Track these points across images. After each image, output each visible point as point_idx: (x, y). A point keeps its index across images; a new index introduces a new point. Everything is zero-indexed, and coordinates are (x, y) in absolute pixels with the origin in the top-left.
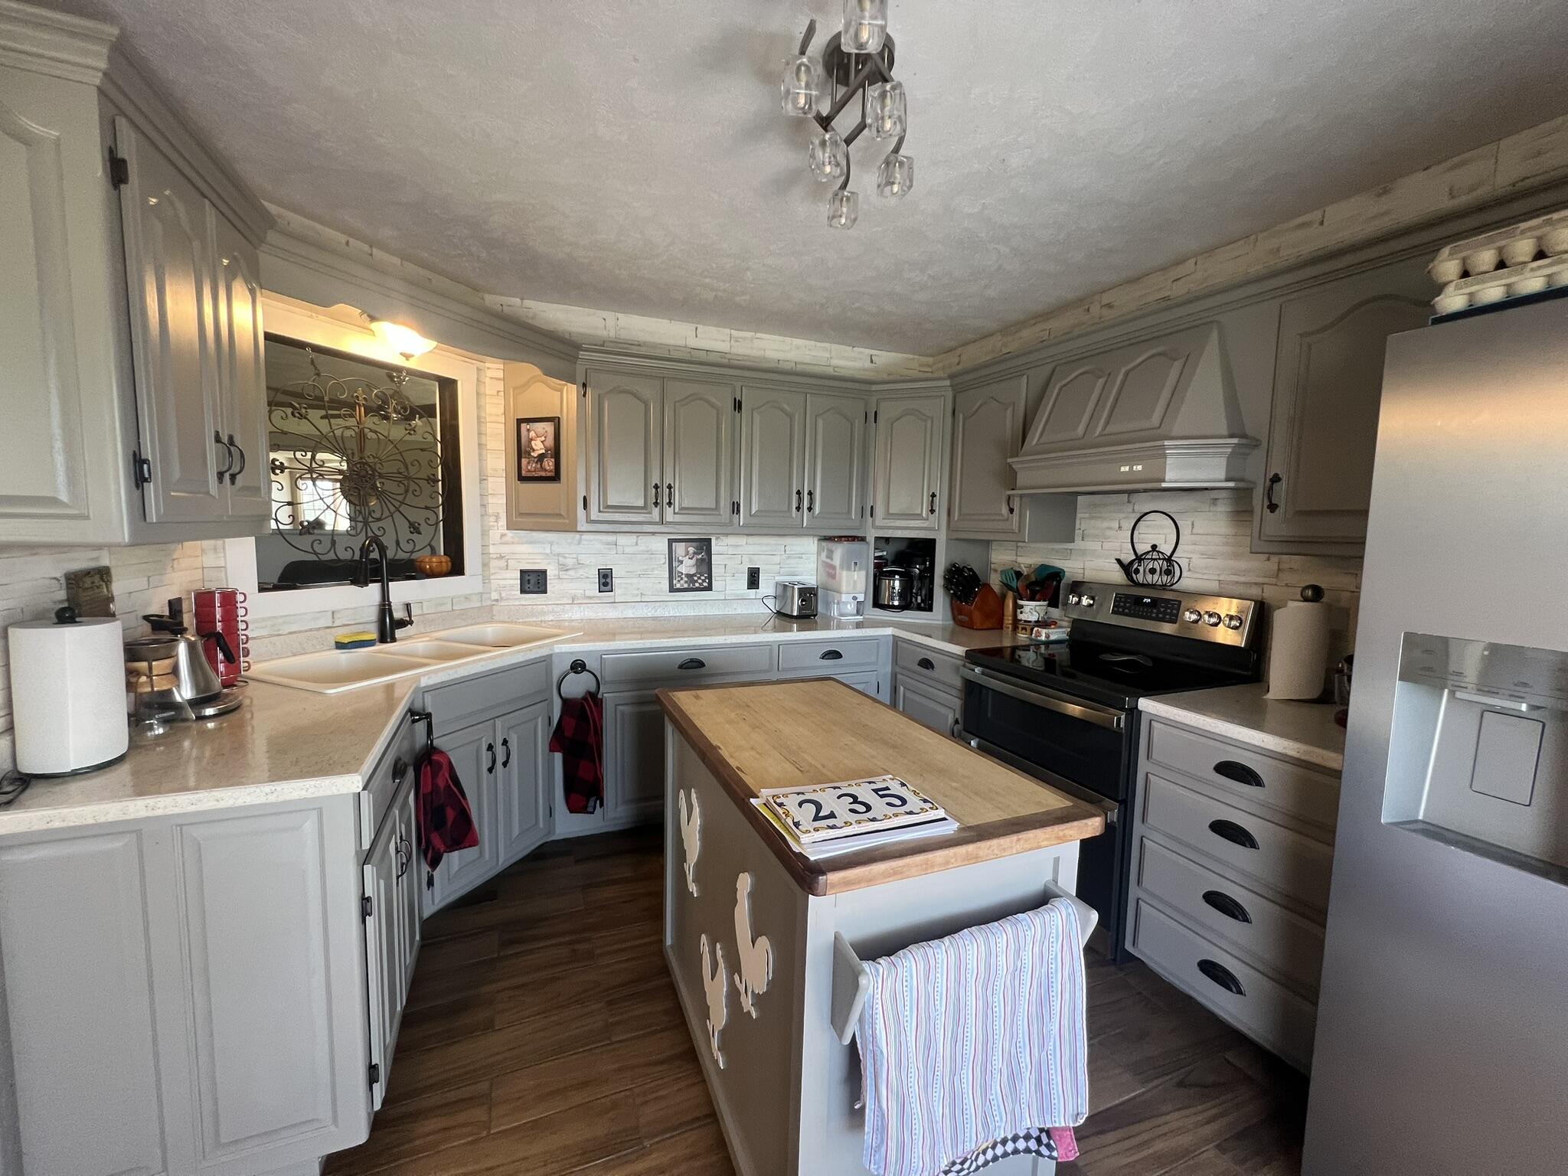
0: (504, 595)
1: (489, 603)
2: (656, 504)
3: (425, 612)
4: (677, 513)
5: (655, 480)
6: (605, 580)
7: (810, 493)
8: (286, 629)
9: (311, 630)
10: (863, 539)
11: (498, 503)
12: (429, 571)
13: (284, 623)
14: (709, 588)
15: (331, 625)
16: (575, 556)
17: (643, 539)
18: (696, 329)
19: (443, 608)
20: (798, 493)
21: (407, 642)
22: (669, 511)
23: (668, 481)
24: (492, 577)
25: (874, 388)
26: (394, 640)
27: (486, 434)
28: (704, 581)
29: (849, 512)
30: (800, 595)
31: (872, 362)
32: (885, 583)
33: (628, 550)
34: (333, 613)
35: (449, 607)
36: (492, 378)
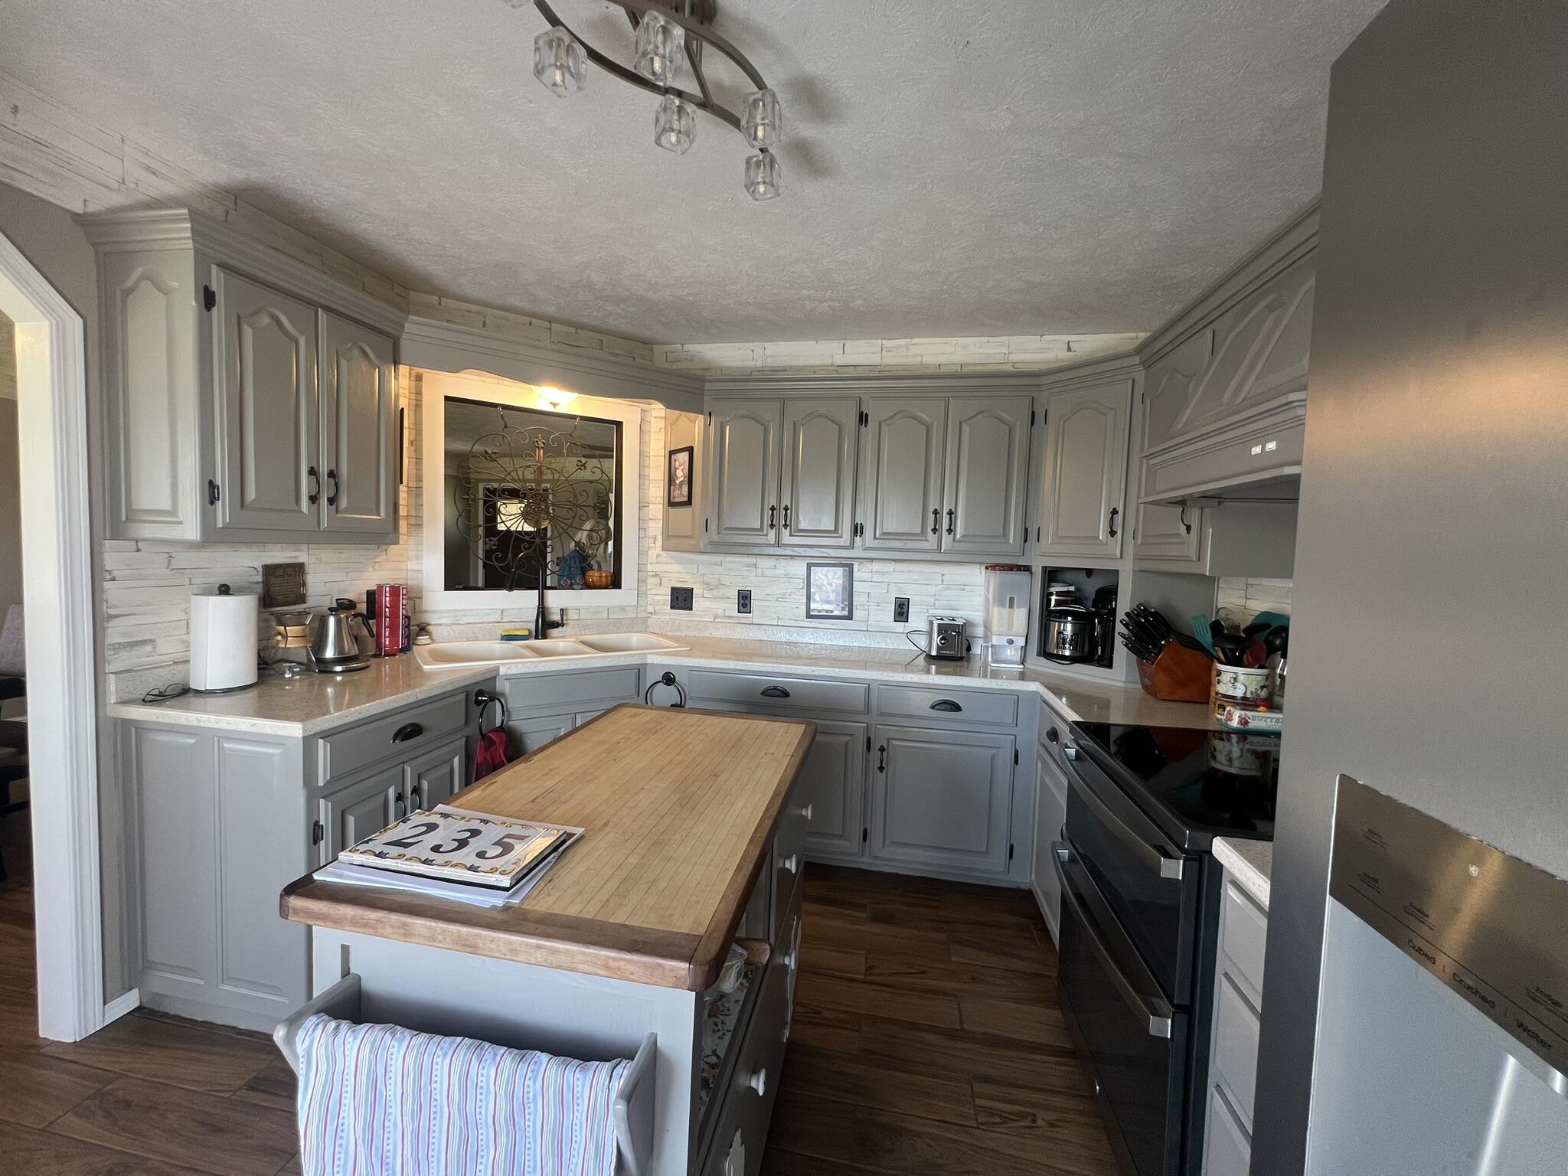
0: (657, 609)
1: (643, 615)
2: (772, 526)
3: (582, 617)
4: (794, 536)
5: (773, 502)
6: (745, 601)
7: (950, 513)
8: (465, 620)
9: (483, 623)
10: (1027, 569)
11: (655, 528)
13: (465, 615)
14: (850, 617)
15: (499, 620)
16: (717, 576)
17: (783, 562)
18: (844, 345)
19: (598, 616)
20: (936, 512)
21: (557, 641)
22: (785, 533)
23: (786, 502)
24: (646, 592)
25: (1043, 380)
26: (545, 637)
27: (649, 467)
28: (843, 609)
29: (1005, 534)
30: (940, 632)
31: (1069, 349)
32: (1055, 627)
33: (766, 573)
34: (502, 611)
35: (605, 615)
36: (656, 417)
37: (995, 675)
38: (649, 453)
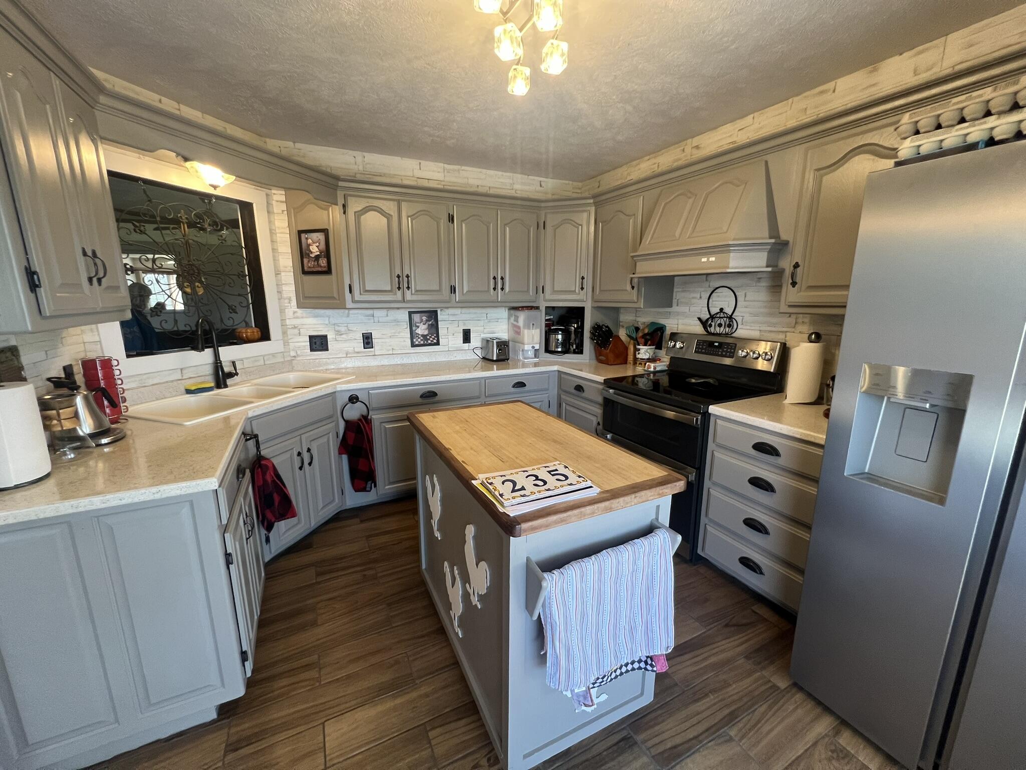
0: (299, 352)
1: (289, 359)
2: (399, 288)
3: (246, 366)
4: (414, 294)
5: (398, 272)
6: (368, 340)
7: (502, 278)
8: (151, 382)
9: (167, 382)
10: (537, 308)
11: (290, 290)
12: (246, 339)
13: (149, 378)
14: (438, 344)
15: (181, 378)
16: (345, 325)
17: (391, 312)
18: (420, 163)
19: (259, 364)
20: (494, 278)
21: (235, 389)
22: (408, 293)
23: (406, 272)
24: (290, 341)
25: (543, 205)
26: (226, 386)
27: (276, 242)
28: (434, 339)
29: (528, 290)
30: (498, 346)
31: (541, 186)
32: (552, 337)
33: (381, 320)
34: (182, 369)
35: (262, 362)
36: (277, 201)
37: (524, 366)
38: (275, 230)
